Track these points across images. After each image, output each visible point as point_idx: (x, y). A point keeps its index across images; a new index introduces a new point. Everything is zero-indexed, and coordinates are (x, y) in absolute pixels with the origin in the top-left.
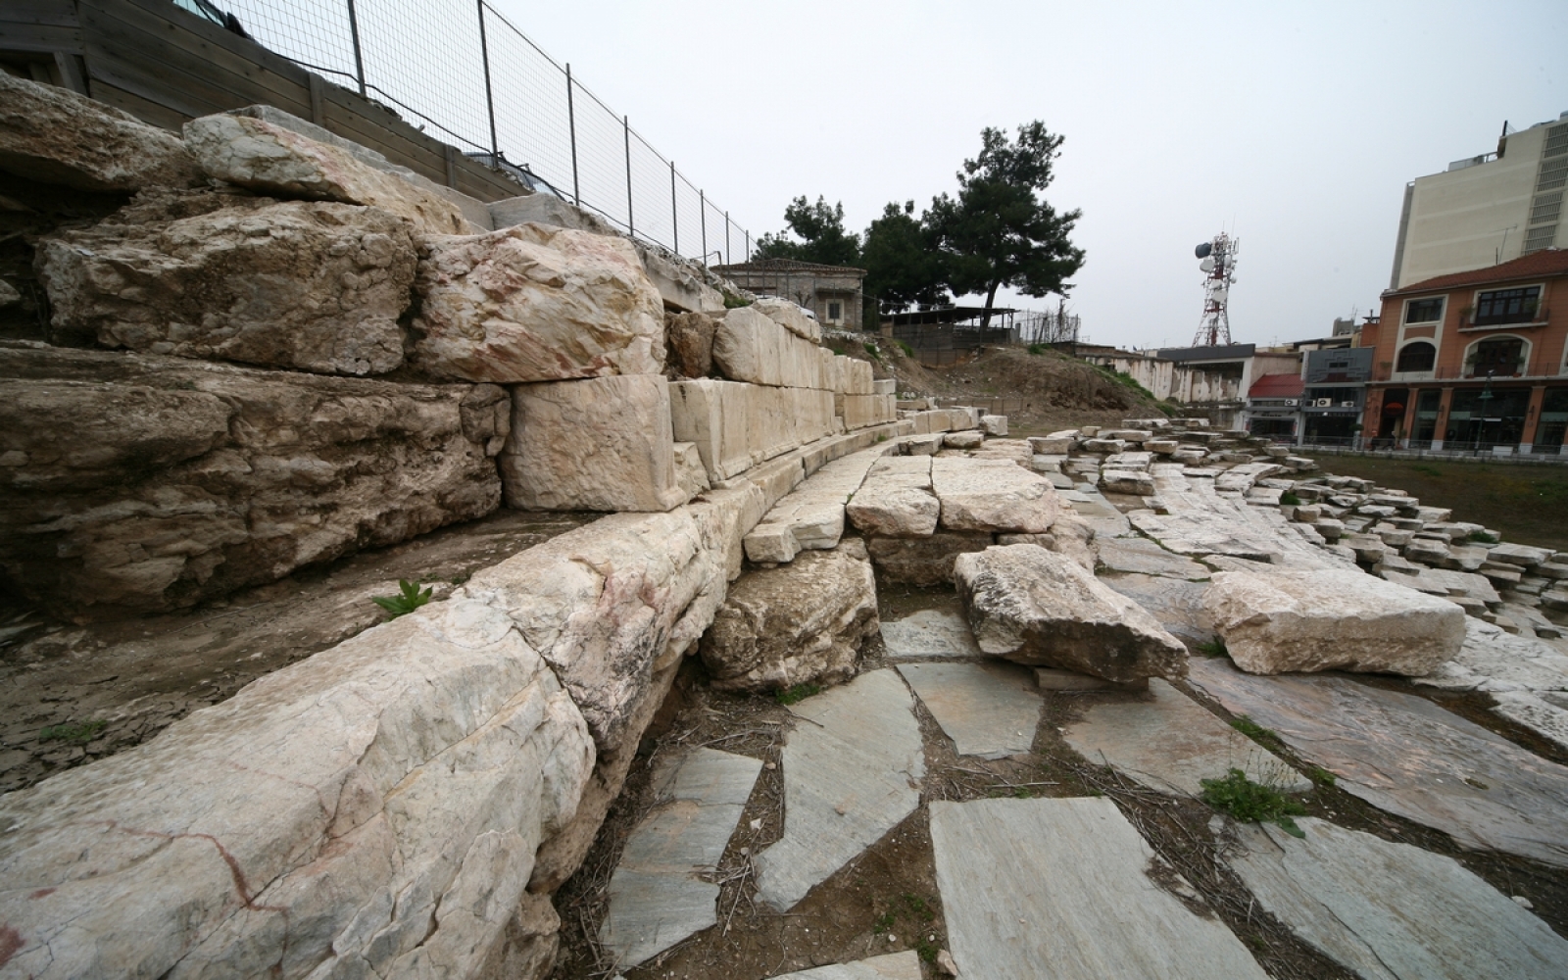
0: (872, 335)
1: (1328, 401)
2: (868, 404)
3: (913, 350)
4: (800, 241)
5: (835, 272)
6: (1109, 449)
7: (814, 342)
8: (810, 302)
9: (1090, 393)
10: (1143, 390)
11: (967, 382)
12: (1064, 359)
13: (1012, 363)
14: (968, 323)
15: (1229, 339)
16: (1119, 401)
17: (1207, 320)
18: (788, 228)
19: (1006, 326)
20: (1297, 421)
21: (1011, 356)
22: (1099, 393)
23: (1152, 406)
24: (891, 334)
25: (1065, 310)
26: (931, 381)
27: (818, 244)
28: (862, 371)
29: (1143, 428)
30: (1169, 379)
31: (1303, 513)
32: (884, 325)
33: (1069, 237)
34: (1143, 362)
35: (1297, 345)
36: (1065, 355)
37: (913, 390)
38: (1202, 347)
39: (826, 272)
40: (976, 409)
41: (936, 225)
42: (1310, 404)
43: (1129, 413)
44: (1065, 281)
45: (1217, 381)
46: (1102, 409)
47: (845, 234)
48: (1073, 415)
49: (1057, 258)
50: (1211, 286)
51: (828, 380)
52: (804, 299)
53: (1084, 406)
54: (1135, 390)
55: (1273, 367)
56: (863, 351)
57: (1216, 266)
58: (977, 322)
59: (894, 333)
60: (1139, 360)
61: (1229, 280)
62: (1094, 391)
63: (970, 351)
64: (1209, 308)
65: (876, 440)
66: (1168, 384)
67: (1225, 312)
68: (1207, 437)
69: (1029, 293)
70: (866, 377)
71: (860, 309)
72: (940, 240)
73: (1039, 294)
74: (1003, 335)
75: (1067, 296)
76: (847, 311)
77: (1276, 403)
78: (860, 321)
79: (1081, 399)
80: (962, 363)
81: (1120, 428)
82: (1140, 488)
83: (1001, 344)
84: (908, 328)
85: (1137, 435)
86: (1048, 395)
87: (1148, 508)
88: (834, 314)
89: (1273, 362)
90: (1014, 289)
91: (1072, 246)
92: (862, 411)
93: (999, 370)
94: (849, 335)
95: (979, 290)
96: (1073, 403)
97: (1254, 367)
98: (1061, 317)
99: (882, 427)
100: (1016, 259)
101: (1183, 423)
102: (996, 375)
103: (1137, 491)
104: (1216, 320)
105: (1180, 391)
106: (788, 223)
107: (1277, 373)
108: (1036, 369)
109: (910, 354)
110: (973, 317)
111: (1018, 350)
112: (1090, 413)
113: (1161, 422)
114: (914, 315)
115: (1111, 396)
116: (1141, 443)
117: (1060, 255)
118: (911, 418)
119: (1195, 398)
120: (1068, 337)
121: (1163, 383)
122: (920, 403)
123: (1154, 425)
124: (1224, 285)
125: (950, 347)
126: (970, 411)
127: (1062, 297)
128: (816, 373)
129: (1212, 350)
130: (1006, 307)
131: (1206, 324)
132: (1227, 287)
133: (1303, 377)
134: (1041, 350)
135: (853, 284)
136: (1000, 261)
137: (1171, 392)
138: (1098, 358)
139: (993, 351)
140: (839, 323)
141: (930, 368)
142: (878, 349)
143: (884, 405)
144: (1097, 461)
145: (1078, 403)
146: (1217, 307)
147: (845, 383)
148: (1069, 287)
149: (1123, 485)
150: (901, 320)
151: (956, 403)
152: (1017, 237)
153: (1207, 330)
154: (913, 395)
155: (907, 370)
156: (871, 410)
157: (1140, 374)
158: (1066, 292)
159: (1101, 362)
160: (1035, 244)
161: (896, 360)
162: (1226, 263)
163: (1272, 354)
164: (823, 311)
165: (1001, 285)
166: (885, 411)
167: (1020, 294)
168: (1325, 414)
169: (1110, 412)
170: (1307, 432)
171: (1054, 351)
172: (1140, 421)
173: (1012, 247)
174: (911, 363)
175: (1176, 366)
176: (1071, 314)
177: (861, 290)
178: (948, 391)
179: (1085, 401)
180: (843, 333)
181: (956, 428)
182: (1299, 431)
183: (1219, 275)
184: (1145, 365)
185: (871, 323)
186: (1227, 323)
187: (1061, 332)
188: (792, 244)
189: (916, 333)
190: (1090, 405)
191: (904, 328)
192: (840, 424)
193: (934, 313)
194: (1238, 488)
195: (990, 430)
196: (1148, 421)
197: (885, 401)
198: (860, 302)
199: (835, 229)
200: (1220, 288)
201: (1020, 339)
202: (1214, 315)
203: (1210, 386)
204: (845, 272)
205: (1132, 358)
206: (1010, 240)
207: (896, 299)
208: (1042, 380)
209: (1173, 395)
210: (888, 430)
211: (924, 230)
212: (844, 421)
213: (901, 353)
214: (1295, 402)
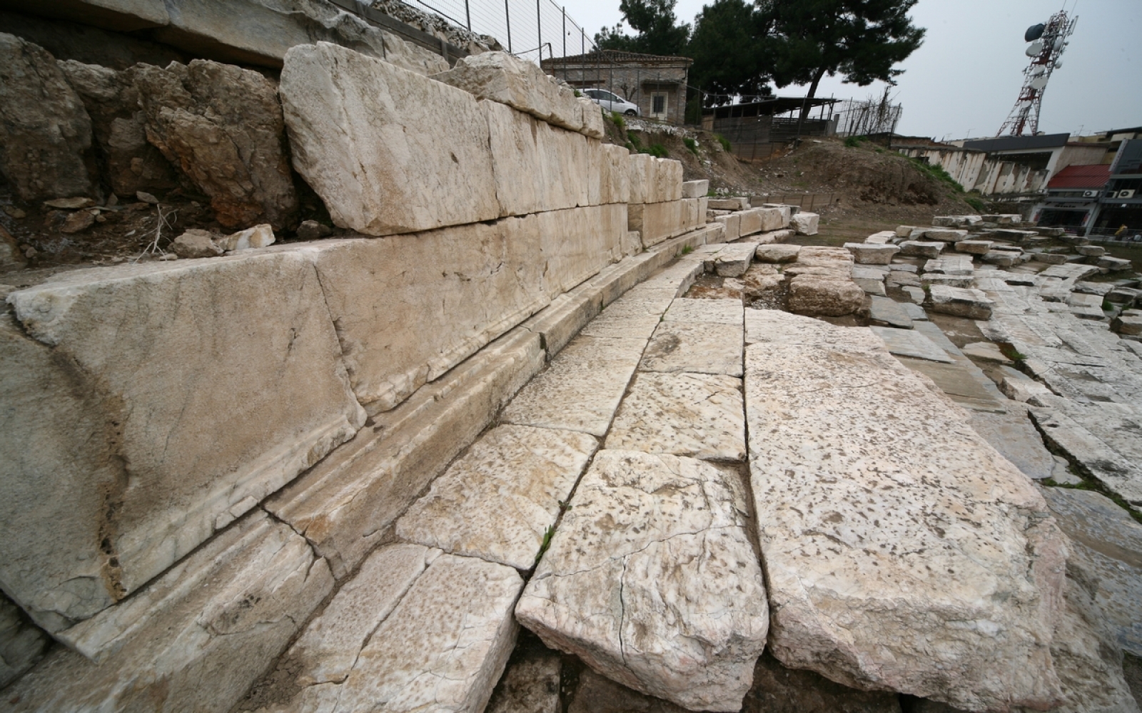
0: (693, 129)
1: (1131, 192)
2: (673, 213)
3: (731, 144)
4: (633, 33)
5: (661, 62)
6: (926, 253)
7: (592, 137)
8: (635, 95)
9: (902, 187)
10: (954, 183)
11: (779, 176)
12: (879, 151)
13: (826, 157)
14: (787, 115)
15: (1036, 128)
16: (930, 196)
17: (1019, 108)
18: (623, 20)
19: (825, 117)
20: (1091, 212)
21: (826, 148)
22: (912, 187)
23: (961, 200)
24: (711, 128)
25: (889, 98)
26: (746, 175)
27: (650, 35)
28: (669, 172)
29: (955, 226)
30: (977, 171)
31: (1126, 325)
32: (706, 119)
33: (908, 15)
34: (955, 154)
35: (1110, 134)
36: (880, 148)
37: (727, 185)
38: (1006, 137)
39: (652, 63)
40: (789, 206)
41: (768, 8)
42: (1110, 195)
43: (937, 208)
44: (896, 66)
45: (1024, 173)
46: (912, 204)
47: (677, 24)
48: (882, 210)
49: (891, 40)
50: (1032, 73)
51: (617, 189)
52: (629, 92)
53: (893, 200)
54: (946, 183)
55: (1081, 158)
56: (682, 146)
57: (1043, 50)
58: (796, 114)
59: (715, 127)
60: (952, 152)
61: (1054, 65)
62: (906, 186)
63: (786, 144)
64: (1024, 96)
65: (680, 252)
66: (975, 176)
67: (1040, 100)
68: (1021, 235)
69: (854, 81)
70: (674, 180)
71: (683, 103)
72: (770, 26)
73: (864, 81)
74: (821, 127)
75: (894, 84)
76: (671, 104)
77: (1073, 194)
78: (683, 114)
79: (892, 193)
80: (777, 156)
81: (930, 225)
82: (975, 311)
83: (818, 137)
84: (728, 121)
85: (951, 235)
86: (860, 189)
87: (987, 340)
88: (658, 108)
89: (1081, 152)
90: (839, 76)
91: (910, 25)
92: (666, 221)
93: (813, 164)
94: (669, 129)
95: (802, 80)
96: (883, 198)
97: (1061, 158)
98: (883, 106)
99: (689, 237)
100: (846, 43)
101: (994, 220)
102: (809, 169)
103: (970, 314)
104: (1028, 109)
105: (986, 183)
106: (622, 15)
107: (1082, 163)
108: (851, 163)
109: (727, 148)
110: (792, 109)
111: (834, 142)
112: (898, 208)
113: (974, 218)
114: (736, 107)
115: (923, 191)
116: (953, 243)
117: (895, 37)
118: (721, 221)
119: (998, 190)
120: (886, 128)
121: (970, 175)
122: (732, 202)
123: (967, 222)
124: (1046, 71)
125: (766, 140)
126: (783, 209)
127: (887, 84)
128: (596, 182)
129: (1016, 140)
130: (829, 96)
131: (1016, 113)
132: (1049, 73)
133: (1111, 168)
134: (857, 142)
135: (678, 74)
136: (830, 44)
137: (976, 184)
138: (911, 149)
139: (808, 144)
140: (662, 116)
141: (745, 162)
142: (697, 144)
143: (694, 210)
144: (915, 268)
145: (888, 198)
146: (1032, 94)
147: (645, 190)
148: (897, 73)
149: (955, 306)
150: (722, 113)
151: (767, 199)
152: (851, 17)
153: (1015, 120)
154: (726, 190)
155: (723, 165)
156: (677, 218)
157: (951, 165)
158: (893, 79)
159: (914, 154)
160: (870, 24)
161: (714, 155)
162: (1056, 45)
163: (1083, 143)
164: (647, 105)
165: (826, 73)
166: (694, 218)
167: (845, 82)
168: (1124, 205)
169: (918, 207)
170: (1098, 222)
171: (870, 143)
172: (954, 219)
173: (845, 28)
174: (728, 158)
175: (988, 158)
176: (894, 103)
177: (686, 81)
178: (760, 186)
179: (895, 195)
180: (664, 127)
181: (767, 229)
182: (1089, 223)
183: (1044, 60)
184: (957, 156)
185: (692, 118)
186: (1038, 112)
187: (879, 123)
188: (627, 37)
189: (735, 126)
190: (900, 199)
191: (724, 121)
192: (635, 242)
193: (756, 105)
194: (1059, 296)
195: (801, 230)
196: (962, 218)
197: (695, 205)
198: (684, 94)
199: (667, 17)
200: (1042, 73)
201: (835, 133)
202: (1026, 104)
203: (1016, 179)
204: (671, 62)
205: (945, 149)
206: (845, 20)
207: (720, 91)
208: (856, 174)
209: (977, 187)
210: (695, 239)
211: (756, 13)
212: (641, 237)
213: (719, 147)
214: (1094, 193)
